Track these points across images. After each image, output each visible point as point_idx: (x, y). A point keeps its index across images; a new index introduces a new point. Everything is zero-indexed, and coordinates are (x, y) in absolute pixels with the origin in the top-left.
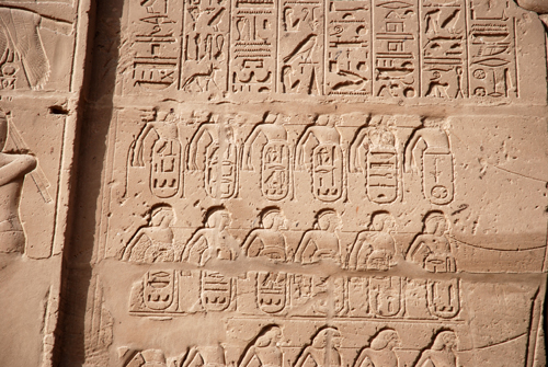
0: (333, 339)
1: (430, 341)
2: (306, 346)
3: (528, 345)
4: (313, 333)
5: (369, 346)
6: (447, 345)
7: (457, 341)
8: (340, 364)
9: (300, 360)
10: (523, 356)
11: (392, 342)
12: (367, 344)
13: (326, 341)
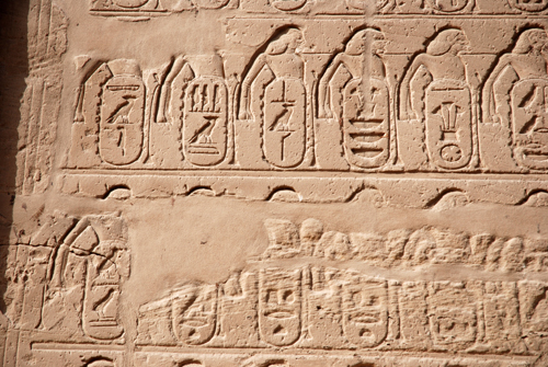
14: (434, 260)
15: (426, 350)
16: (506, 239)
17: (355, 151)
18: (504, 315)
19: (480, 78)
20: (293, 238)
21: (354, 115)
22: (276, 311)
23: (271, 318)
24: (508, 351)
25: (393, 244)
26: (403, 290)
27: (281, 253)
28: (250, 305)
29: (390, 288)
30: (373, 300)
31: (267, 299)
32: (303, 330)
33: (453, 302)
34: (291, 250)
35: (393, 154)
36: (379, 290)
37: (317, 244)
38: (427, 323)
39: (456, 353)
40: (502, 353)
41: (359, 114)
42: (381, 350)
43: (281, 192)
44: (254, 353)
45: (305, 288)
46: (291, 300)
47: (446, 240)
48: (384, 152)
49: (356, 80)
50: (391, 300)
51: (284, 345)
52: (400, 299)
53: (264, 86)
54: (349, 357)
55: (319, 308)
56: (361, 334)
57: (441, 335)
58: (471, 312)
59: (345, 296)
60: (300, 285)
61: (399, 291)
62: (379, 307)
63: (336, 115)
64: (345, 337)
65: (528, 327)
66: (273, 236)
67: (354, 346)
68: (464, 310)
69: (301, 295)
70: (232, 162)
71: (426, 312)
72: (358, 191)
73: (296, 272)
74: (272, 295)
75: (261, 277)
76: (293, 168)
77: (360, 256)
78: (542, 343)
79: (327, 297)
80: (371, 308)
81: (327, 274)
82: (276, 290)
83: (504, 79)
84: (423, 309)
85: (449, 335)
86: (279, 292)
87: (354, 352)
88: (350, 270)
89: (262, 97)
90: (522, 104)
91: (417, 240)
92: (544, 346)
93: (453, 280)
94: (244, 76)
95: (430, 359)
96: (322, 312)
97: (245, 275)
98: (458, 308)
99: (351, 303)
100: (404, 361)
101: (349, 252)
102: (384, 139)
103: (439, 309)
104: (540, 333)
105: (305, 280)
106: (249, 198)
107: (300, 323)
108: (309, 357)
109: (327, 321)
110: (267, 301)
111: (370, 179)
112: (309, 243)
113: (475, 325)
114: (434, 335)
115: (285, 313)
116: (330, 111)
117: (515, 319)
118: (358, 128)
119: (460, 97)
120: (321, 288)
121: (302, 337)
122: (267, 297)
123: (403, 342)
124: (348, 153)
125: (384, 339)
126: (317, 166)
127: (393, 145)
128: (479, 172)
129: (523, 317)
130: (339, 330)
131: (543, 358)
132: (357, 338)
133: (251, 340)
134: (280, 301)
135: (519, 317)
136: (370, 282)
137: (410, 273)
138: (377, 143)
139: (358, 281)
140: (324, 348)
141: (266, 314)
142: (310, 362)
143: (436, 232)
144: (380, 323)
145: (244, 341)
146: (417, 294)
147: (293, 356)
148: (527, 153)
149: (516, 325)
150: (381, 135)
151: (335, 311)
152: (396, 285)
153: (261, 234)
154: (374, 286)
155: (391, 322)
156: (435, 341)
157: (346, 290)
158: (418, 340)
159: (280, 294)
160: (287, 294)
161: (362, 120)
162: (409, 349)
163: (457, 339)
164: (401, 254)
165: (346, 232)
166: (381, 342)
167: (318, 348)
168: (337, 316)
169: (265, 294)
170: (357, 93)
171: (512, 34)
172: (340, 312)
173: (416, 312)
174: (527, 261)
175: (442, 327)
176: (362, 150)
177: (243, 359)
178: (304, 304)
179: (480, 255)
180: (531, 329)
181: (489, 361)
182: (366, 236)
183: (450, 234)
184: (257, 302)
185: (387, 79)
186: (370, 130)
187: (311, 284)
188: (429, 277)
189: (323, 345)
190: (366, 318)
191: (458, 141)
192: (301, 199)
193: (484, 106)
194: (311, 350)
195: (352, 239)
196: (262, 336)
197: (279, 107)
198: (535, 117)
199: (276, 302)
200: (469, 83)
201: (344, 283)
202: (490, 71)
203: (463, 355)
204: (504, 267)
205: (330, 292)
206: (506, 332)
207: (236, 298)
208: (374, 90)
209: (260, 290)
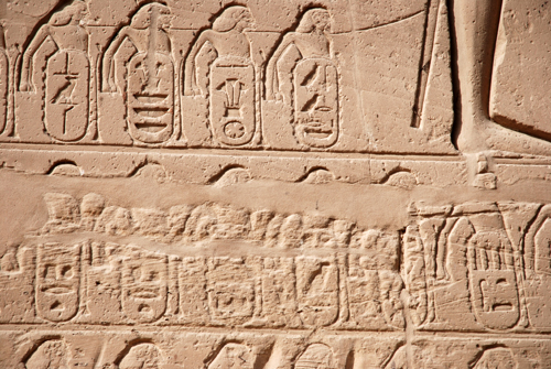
0: (160, 17)
1: (294, 21)
2: (122, 25)
3: (426, 25)
4: (133, 8)
5: (211, 27)
6: (318, 26)
7: (331, 21)
8: (170, 50)
9: (113, 44)
10: (420, 39)
11: (243, 22)
12: (208, 24)
13: (150, 19)
14: (214, 235)
15: (204, 325)
16: (286, 216)
17: (138, 125)
18: (281, 290)
19: (264, 55)
20: (73, 212)
21: (138, 90)
22: (53, 286)
23: (48, 294)
24: (284, 325)
25: (174, 220)
26: (183, 266)
27: (61, 228)
28: (26, 280)
29: (171, 264)
30: (153, 276)
31: (45, 274)
32: (81, 305)
33: (232, 277)
34: (71, 225)
35: (176, 129)
36: (159, 265)
37: (98, 219)
38: (206, 298)
39: (233, 327)
40: (278, 327)
41: (143, 88)
42: (159, 325)
43: (61, 166)
44: (30, 329)
45: (85, 263)
46: (70, 275)
47: (228, 216)
48: (168, 128)
49: (141, 54)
50: (171, 276)
51: (61, 321)
52: (180, 275)
53: (47, 58)
54: (127, 332)
55: (98, 283)
56: (140, 310)
57: (219, 310)
58: (249, 287)
59: (125, 271)
60: (79, 260)
61: (179, 266)
62: (159, 282)
63: (120, 90)
64: (123, 313)
65: (304, 301)
66: (53, 211)
67: (132, 322)
68: (243, 286)
69: (80, 270)
70: (12, 134)
71: (205, 287)
72: (141, 166)
73: (76, 246)
74: (50, 270)
75: (39, 252)
76: (76, 141)
77: (141, 232)
78: (316, 317)
79: (107, 272)
80: (151, 284)
81: (107, 249)
82: (55, 265)
83: (287, 57)
84: (203, 284)
85: (227, 310)
86: (58, 267)
87: (132, 328)
88: (131, 246)
89: (44, 69)
90: (304, 83)
91: (199, 216)
92: (318, 320)
93: (232, 256)
94: (25, 46)
95: (207, 334)
96: (100, 288)
97: (23, 250)
98: (236, 283)
99: (131, 278)
100: (181, 336)
101: (129, 227)
102: (168, 114)
103: (218, 284)
104: (315, 308)
105: (85, 256)
106: (29, 171)
107: (78, 299)
108: (86, 333)
109: (105, 297)
110: (44, 276)
111: (153, 154)
112: (90, 218)
113: (253, 299)
114: (213, 310)
115: (63, 289)
116: (114, 85)
117: (291, 293)
118: (142, 102)
119: (244, 74)
120: (101, 263)
121: (79, 312)
122: (45, 273)
123: (181, 317)
124: (131, 127)
125: (162, 315)
126: (100, 140)
127: (176, 120)
128: (261, 149)
129: (299, 292)
130: (117, 305)
131: (317, 332)
132: (136, 313)
133: (27, 315)
134: (58, 276)
135: (296, 291)
136: (150, 257)
137: (190, 248)
138: (161, 118)
139: (138, 257)
140: (102, 324)
141: (44, 290)
142: (87, 337)
143: (217, 208)
144: (159, 298)
145: (19, 316)
146: (196, 269)
147: (70, 332)
148: (307, 131)
149: (292, 300)
150: (165, 110)
151: (114, 287)
152: (176, 260)
153: (39, 208)
154: (154, 261)
155: (170, 297)
156: (213, 316)
157: (126, 265)
158: (196, 315)
159: (58, 270)
160: (65, 269)
161: (147, 95)
162: (188, 324)
163: (235, 314)
164: (182, 230)
165: (128, 207)
166: (160, 317)
167: (96, 323)
168: (116, 291)
169: (43, 269)
170: (142, 68)
171: (296, 13)
172: (119, 287)
173: (196, 287)
174: (305, 237)
175: (221, 302)
176: (146, 125)
177: (18, 335)
178: (83, 280)
179: (260, 231)
180: (307, 303)
181: (265, 335)
182: (147, 211)
183: (231, 210)
184: (34, 277)
185: (173, 54)
186: (154, 105)
187: (90, 259)
188: (210, 253)
189: (101, 321)
190: (145, 293)
191: (241, 118)
192: (82, 173)
193: (267, 84)
194: (88, 326)
195: (134, 214)
196: (38, 312)
197: (62, 80)
198: (316, 96)
199: (54, 277)
200: (254, 61)
201: (124, 258)
202: (274, 49)
203: (240, 330)
204: (282, 243)
205: (109, 267)
206: (282, 306)
207: (13, 274)
208: (159, 64)
209: (38, 265)
